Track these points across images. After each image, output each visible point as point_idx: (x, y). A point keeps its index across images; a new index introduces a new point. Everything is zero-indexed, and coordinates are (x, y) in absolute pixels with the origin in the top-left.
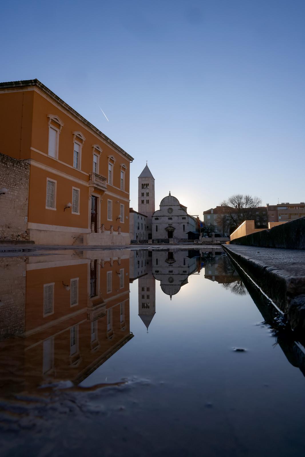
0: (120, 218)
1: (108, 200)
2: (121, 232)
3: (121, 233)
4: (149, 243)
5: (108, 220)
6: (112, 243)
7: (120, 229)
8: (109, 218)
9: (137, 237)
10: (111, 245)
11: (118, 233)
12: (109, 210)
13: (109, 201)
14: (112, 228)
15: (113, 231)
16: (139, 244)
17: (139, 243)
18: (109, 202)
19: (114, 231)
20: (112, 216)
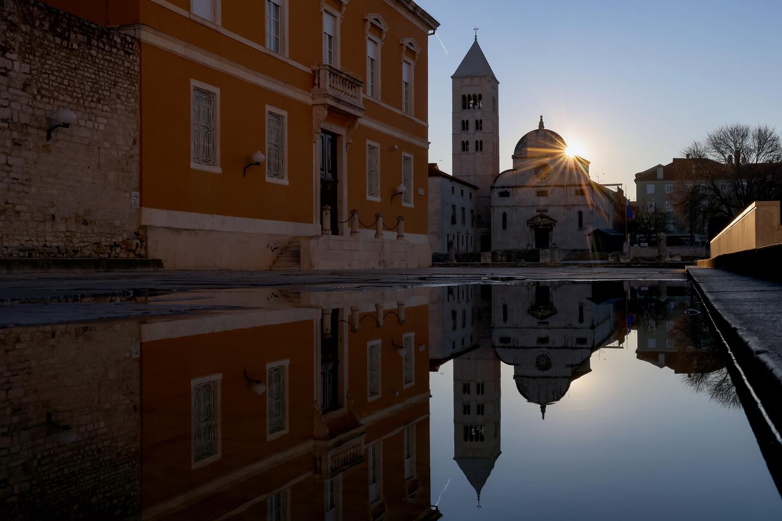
0: (401, 193)
1: (369, 142)
2: (406, 232)
3: (405, 234)
4: (483, 261)
5: (369, 198)
6: (380, 264)
7: (402, 224)
8: (372, 194)
9: (450, 244)
10: (377, 267)
11: (395, 234)
12: (371, 171)
13: (369, 145)
14: (381, 220)
15: (384, 230)
16: (454, 266)
17: (455, 262)
18: (372, 148)
19: (387, 228)
20: (379, 186)
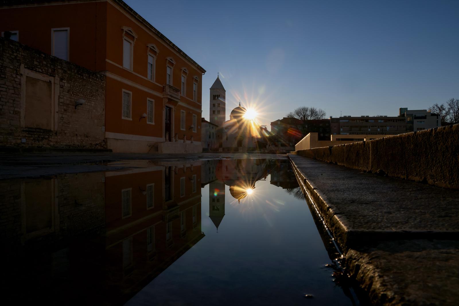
0: (192, 128)
3: (193, 142)
4: (219, 151)
5: (181, 129)
6: (185, 152)
7: (192, 139)
9: (208, 145)
11: (190, 141)
12: (182, 120)
13: (182, 111)
14: (185, 137)
15: (186, 140)
16: (210, 152)
19: (187, 139)
20: (185, 125)
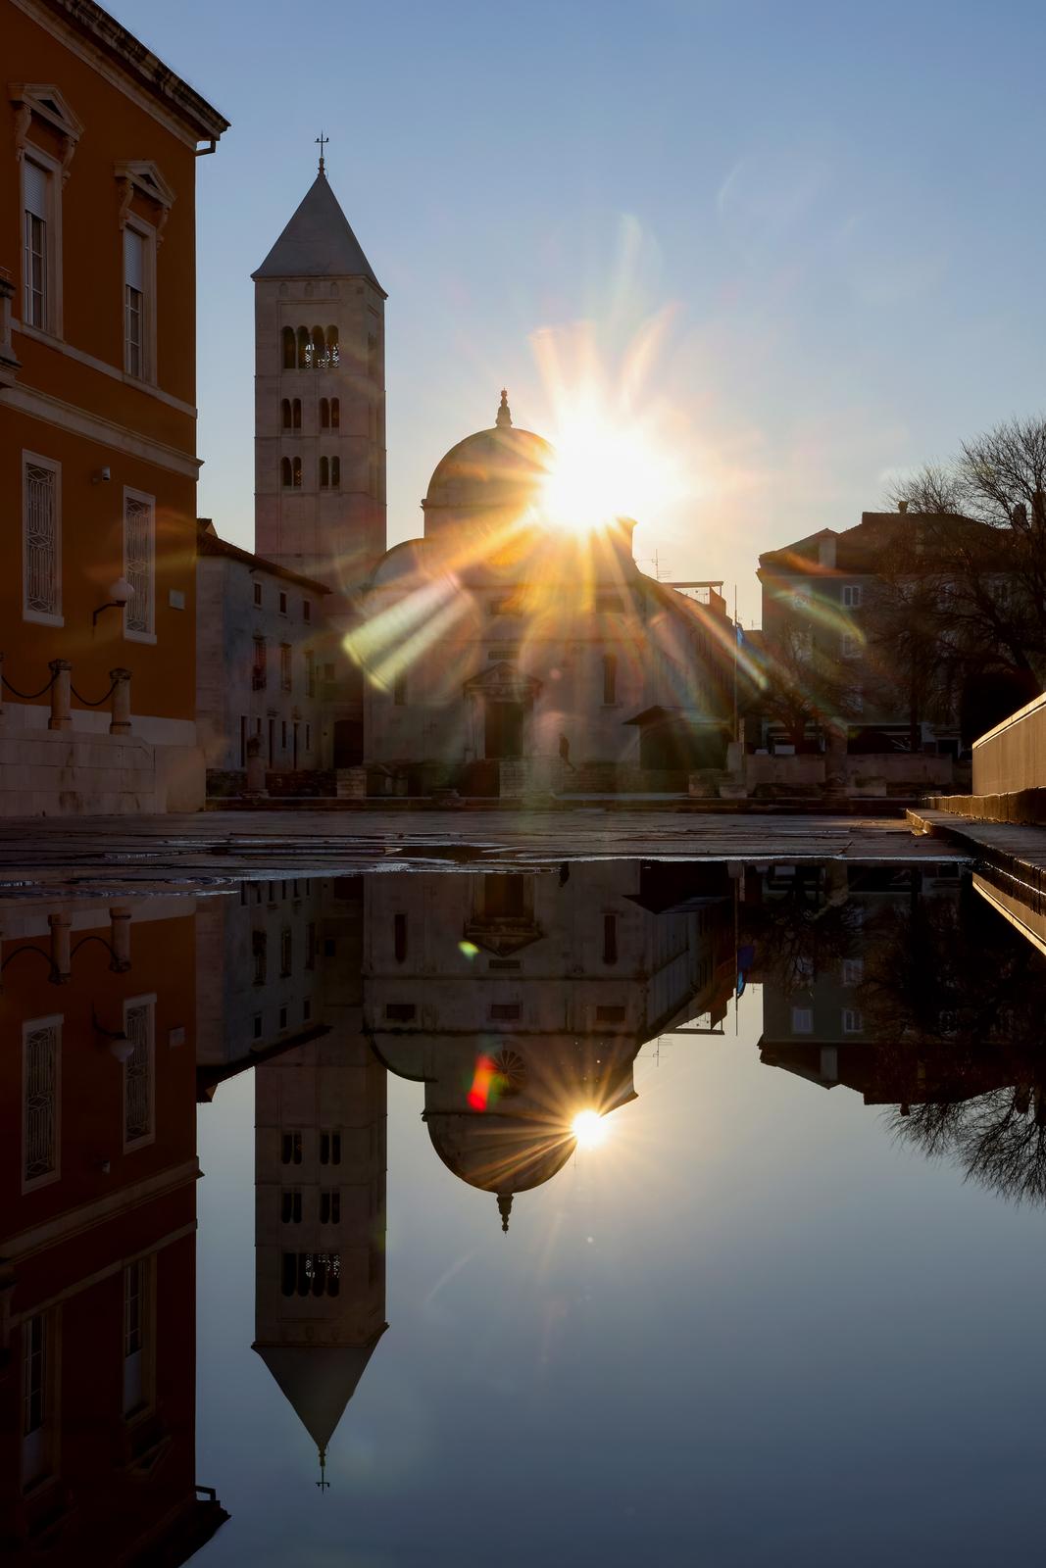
0: (121, 604)
1: (28, 457)
2: (134, 712)
3: (131, 718)
4: (341, 793)
5: (31, 615)
6: (62, 801)
7: (125, 691)
8: (37, 606)
9: (250, 746)
10: (54, 811)
11: (106, 718)
12: (38, 540)
13: (30, 466)
14: (65, 680)
15: (73, 706)
16: (263, 806)
17: (266, 796)
18: (37, 473)
19: (81, 701)
20: (58, 582)
